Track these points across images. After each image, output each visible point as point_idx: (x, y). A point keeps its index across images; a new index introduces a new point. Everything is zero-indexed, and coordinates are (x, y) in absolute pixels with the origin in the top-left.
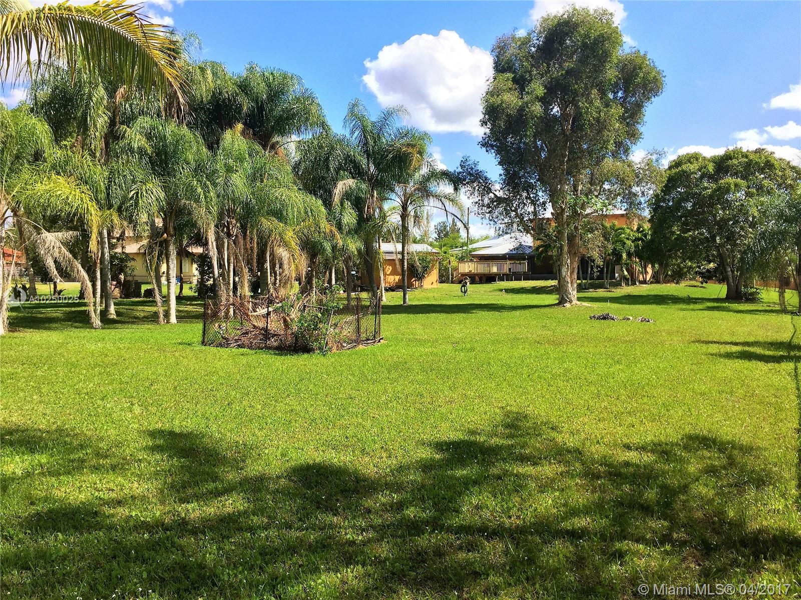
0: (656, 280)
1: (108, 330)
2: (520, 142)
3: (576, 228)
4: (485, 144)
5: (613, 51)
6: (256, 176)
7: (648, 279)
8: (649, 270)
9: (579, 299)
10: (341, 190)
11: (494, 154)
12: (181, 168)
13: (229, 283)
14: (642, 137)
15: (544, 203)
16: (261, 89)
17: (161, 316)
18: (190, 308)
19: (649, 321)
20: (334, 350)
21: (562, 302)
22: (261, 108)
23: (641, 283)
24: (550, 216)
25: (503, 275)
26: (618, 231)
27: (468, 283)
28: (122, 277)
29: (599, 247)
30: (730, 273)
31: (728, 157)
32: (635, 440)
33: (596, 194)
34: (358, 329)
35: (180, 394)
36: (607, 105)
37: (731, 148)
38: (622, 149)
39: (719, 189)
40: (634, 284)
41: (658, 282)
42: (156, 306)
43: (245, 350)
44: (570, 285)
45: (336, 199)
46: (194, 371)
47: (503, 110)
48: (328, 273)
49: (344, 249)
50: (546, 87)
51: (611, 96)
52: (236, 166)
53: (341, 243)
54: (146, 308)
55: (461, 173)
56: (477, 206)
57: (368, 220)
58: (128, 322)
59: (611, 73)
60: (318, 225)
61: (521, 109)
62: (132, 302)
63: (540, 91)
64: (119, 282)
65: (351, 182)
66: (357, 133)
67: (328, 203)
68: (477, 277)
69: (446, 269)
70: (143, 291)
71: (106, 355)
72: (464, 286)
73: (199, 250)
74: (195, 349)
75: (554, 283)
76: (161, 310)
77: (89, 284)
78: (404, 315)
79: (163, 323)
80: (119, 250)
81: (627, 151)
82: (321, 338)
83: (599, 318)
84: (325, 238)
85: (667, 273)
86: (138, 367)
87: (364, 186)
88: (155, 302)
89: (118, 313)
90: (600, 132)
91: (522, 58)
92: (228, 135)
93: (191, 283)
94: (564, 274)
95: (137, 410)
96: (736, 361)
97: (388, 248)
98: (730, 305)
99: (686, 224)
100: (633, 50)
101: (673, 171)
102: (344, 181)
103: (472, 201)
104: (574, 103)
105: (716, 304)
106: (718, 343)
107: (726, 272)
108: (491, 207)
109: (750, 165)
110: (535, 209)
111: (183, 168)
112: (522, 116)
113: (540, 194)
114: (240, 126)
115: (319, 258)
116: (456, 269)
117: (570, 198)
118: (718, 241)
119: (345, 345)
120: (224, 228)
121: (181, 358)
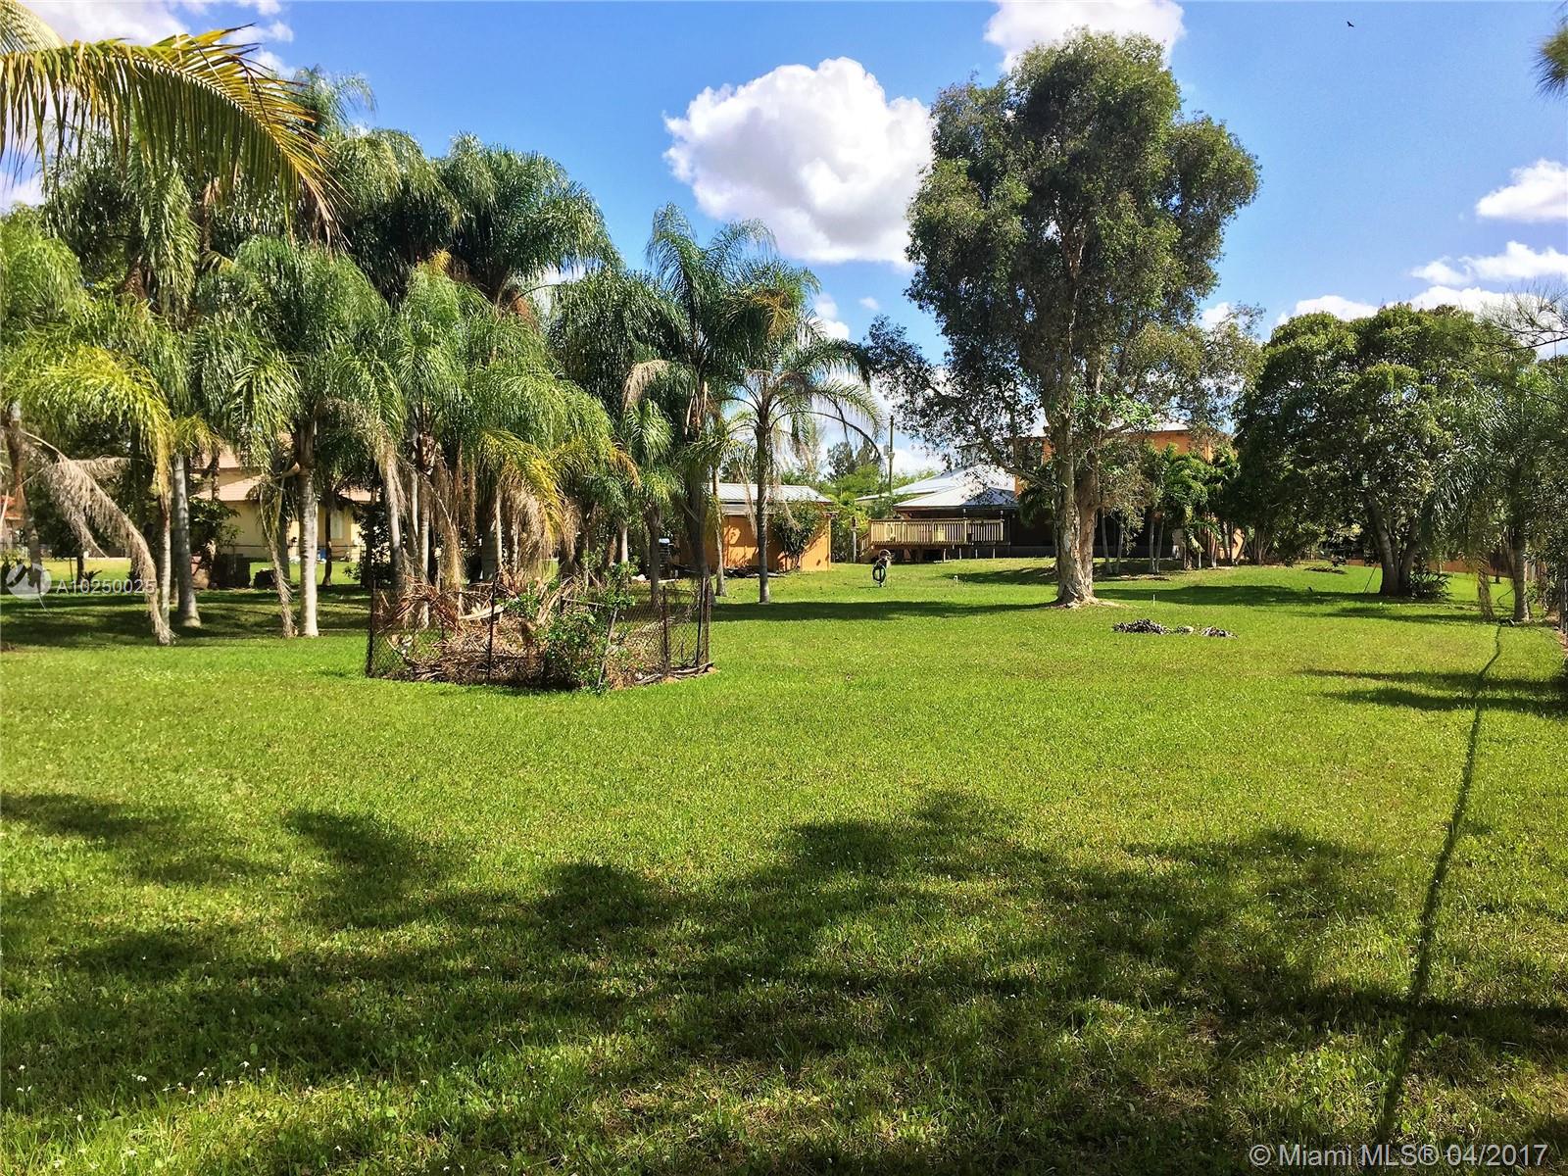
0: (1251, 557)
1: (185, 649)
2: (985, 291)
3: (1091, 456)
4: (916, 295)
5: (1159, 119)
6: (476, 352)
7: (1234, 556)
8: (1238, 537)
9: (1097, 594)
10: (640, 380)
11: (935, 314)
12: (328, 335)
13: (421, 560)
14: (1218, 282)
15: (1029, 409)
16: (486, 184)
17: (289, 621)
18: (344, 608)
19: (1224, 635)
20: (619, 684)
21: (1064, 599)
22: (484, 221)
23: (1221, 562)
24: (1041, 433)
25: (957, 547)
26: (1178, 463)
27: (889, 563)
28: (212, 548)
29: (1135, 493)
30: (1388, 545)
31: (1382, 322)
32: (1146, 839)
33: (1129, 390)
34: (665, 649)
35: (322, 762)
36: (1149, 222)
37: (1390, 305)
38: (1179, 304)
39: (1365, 383)
40: (1207, 565)
41: (1253, 562)
42: (279, 602)
43: (449, 685)
44: (1079, 566)
45: (631, 397)
46: (349, 722)
47: (949, 230)
48: (614, 541)
49: (645, 497)
50: (1031, 186)
51: (1157, 204)
52: (435, 333)
53: (638, 481)
54: (259, 606)
55: (872, 348)
56: (902, 414)
57: (693, 436)
58: (224, 635)
59: (1156, 161)
60: (593, 448)
61: (984, 229)
62: (232, 595)
63: (1021, 193)
64: (205, 554)
65: (659, 366)
66: (671, 270)
67: (614, 405)
68: (906, 552)
69: (848, 535)
70: (253, 576)
71: (182, 694)
72: (880, 568)
73: (362, 496)
74: (352, 683)
75: (1049, 562)
76: (288, 611)
77: (150, 562)
78: (758, 622)
79: (290, 634)
80: (206, 495)
81: (1188, 309)
82: (594, 663)
83: (1130, 629)
84: (610, 473)
85: (1272, 544)
86: (242, 714)
87: (684, 374)
88: (278, 596)
89: (204, 617)
90: (1134, 273)
91: (987, 130)
92: (420, 274)
93: (347, 560)
94: (1068, 544)
95: (241, 789)
96: (1371, 705)
97: (731, 493)
98: (1385, 605)
99: (1304, 449)
100: (1199, 118)
101: (1281, 348)
102: (646, 364)
103: (892, 402)
104: (1087, 216)
105: (1359, 605)
106: (1344, 674)
107: (1381, 543)
108: (928, 415)
109: (1425, 337)
110: (1012, 418)
111: (333, 337)
112: (985, 241)
113: (1022, 390)
114: (443, 257)
115: (598, 511)
116: (866, 535)
117: (1079, 398)
118: (1365, 483)
119: (640, 676)
120: (411, 454)
121: (326, 700)
